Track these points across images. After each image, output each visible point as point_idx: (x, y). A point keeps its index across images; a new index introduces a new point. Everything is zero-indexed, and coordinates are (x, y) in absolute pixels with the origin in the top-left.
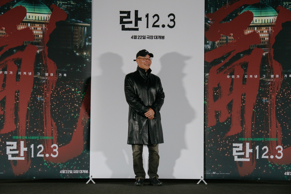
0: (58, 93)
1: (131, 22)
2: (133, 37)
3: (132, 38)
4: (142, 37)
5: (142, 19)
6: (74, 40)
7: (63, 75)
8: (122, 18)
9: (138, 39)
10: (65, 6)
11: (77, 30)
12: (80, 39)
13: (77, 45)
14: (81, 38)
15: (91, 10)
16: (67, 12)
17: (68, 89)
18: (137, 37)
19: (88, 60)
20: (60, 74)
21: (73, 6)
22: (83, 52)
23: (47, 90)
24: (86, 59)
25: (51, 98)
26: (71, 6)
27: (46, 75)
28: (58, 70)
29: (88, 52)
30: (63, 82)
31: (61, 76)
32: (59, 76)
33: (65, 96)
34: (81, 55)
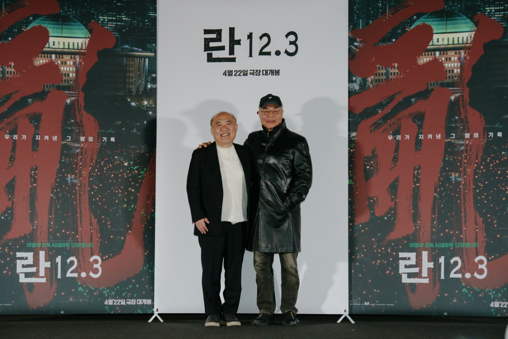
0: (101, 169)
1: (222, 48)
2: (227, 74)
3: (225, 74)
4: (242, 73)
5: (241, 42)
6: (127, 80)
7: (109, 139)
8: (207, 41)
9: (235, 75)
10: (112, 24)
11: (133, 63)
12: (138, 79)
13: (132, 88)
14: (139, 77)
15: (156, 30)
16: (117, 34)
17: (118, 162)
18: (234, 73)
19: (150, 113)
20: (105, 139)
21: (125, 24)
22: (143, 100)
23: (84, 166)
24: (148, 111)
25: (90, 178)
26: (123, 24)
27: (81, 140)
28: (100, 131)
29: (150, 100)
30: (109, 152)
31: (106, 141)
32: (103, 141)
33: (113, 176)
34: (140, 106)
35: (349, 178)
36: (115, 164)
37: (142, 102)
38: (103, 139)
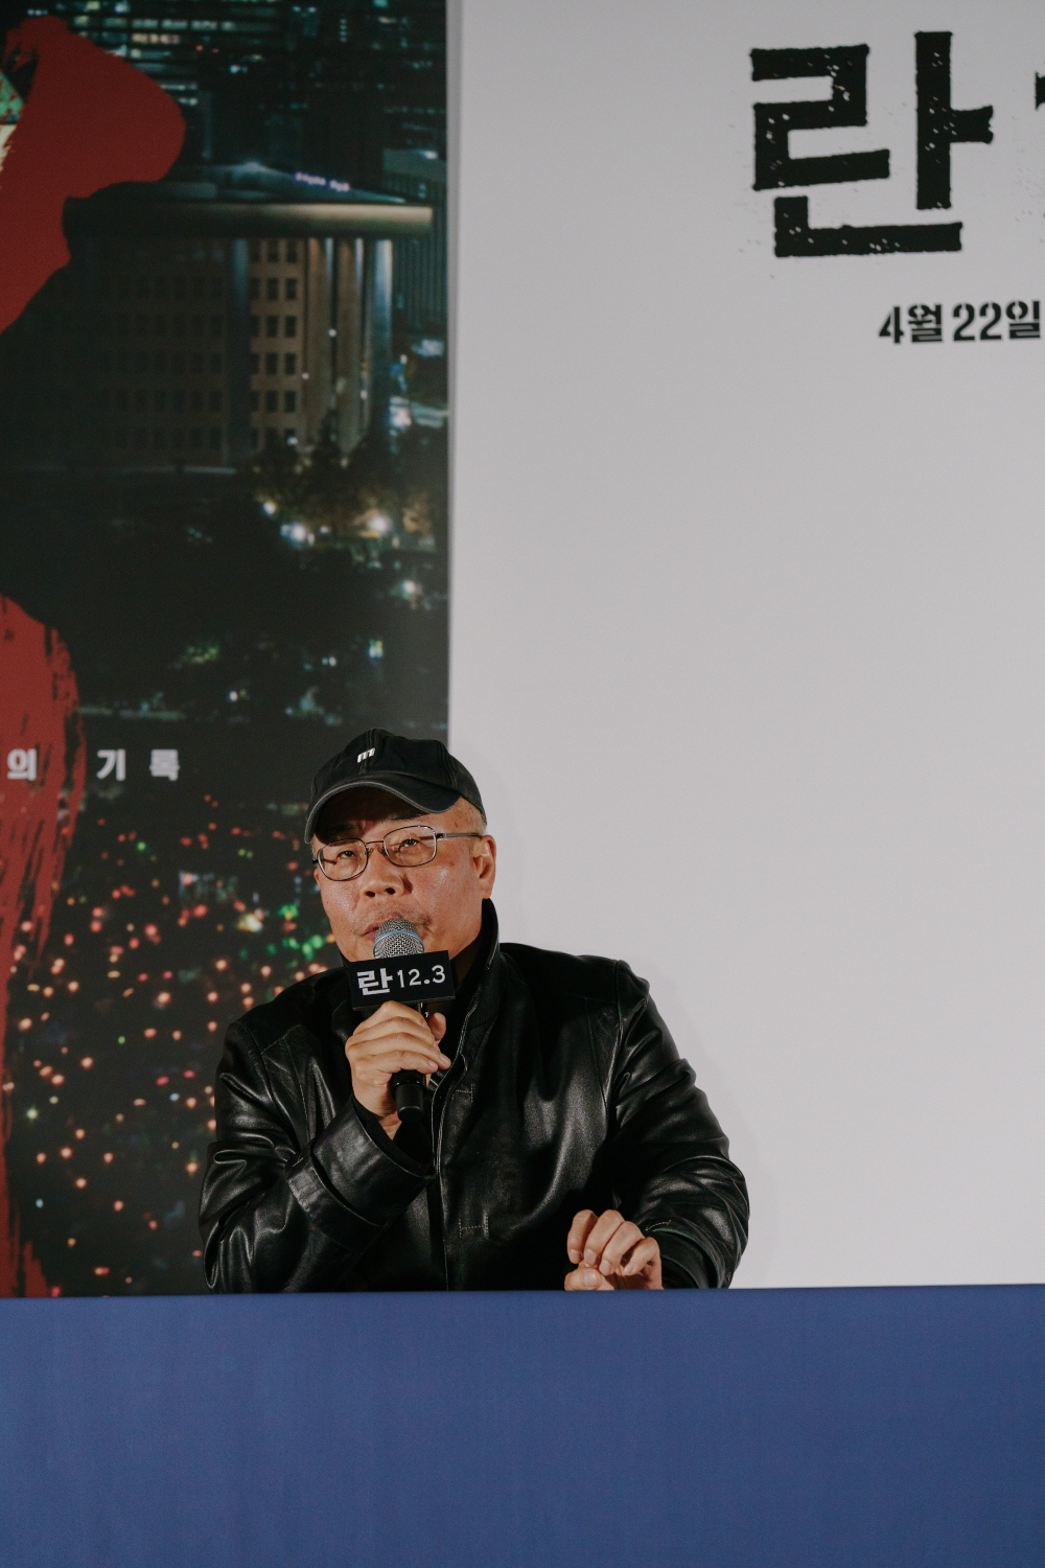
0: (90, 959)
1: (873, 165)
2: (906, 328)
3: (891, 329)
4: (1005, 321)
5: (995, 125)
6: (259, 382)
7: (138, 763)
8: (772, 123)
9: (958, 337)
10: (160, 31)
11: (294, 271)
12: (327, 374)
13: (291, 433)
14: (337, 359)
15: (439, 58)
16: (188, 94)
17: (201, 911)
18: (949, 324)
19: (409, 588)
20: (115, 761)
21: (246, 28)
22: (360, 507)
24: (390, 578)
25: (14, 1014)
26: (228, 26)
28: (85, 710)
29: (410, 506)
30: (141, 846)
31: (121, 775)
32: (103, 773)
33: (164, 998)
34: (339, 546)
36: (182, 922)
37: (357, 521)
38: (104, 761)
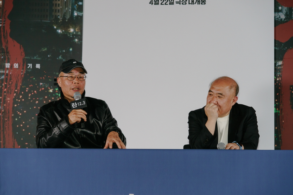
0: (25, 96)
2: (153, 2)
3: (151, 3)
4: (169, 2)
6: (54, 8)
7: (34, 66)
9: (161, 4)
12: (64, 7)
13: (59, 16)
14: (66, 5)
17: (43, 89)
18: (160, 2)
19: (76, 40)
22: (69, 28)
23: (8, 92)
24: (73, 38)
25: (14, 104)
27: (6, 67)
28: (26, 58)
29: (77, 28)
30: (34, 79)
31: (31, 68)
32: (28, 67)
33: (37, 102)
34: (66, 33)
35: (275, 107)
36: (40, 90)
37: (68, 30)
38: (29, 65)
